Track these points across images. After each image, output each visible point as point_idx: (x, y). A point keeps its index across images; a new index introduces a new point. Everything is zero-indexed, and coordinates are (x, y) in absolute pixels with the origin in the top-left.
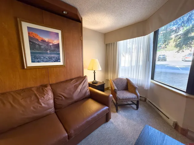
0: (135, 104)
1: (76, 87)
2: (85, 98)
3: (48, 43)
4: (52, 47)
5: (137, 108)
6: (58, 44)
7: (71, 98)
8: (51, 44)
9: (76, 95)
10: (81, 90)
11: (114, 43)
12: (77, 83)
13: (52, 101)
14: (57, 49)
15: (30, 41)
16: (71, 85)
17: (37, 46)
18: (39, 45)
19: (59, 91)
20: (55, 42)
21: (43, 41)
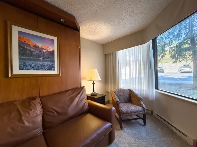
0: (141, 118)
1: (72, 99)
2: (82, 113)
3: (41, 49)
4: (46, 54)
5: (145, 123)
6: (53, 51)
7: (66, 113)
8: (45, 51)
9: (72, 110)
10: (78, 103)
11: (113, 53)
12: (73, 95)
13: (40, 119)
14: (51, 56)
15: (19, 46)
16: (66, 97)
17: (28, 52)
18: (30, 50)
19: (51, 105)
20: (50, 49)
21: (36, 47)
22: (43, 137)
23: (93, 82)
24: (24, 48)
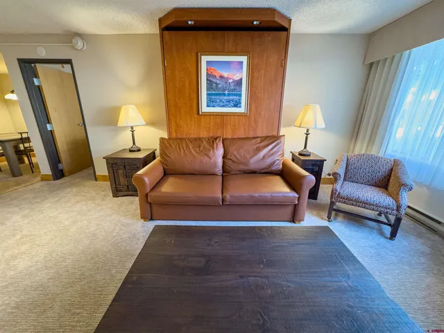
0: (390, 225)
1: (259, 150)
3: (228, 79)
4: (232, 85)
5: (393, 235)
6: (241, 79)
7: (246, 164)
8: (231, 81)
10: (266, 157)
12: (262, 144)
13: (220, 161)
14: (237, 88)
15: (207, 80)
16: (250, 146)
17: (214, 85)
18: (216, 83)
19: (233, 150)
20: (237, 77)
21: (221, 77)
22: (220, 178)
23: (308, 130)
24: (210, 81)
